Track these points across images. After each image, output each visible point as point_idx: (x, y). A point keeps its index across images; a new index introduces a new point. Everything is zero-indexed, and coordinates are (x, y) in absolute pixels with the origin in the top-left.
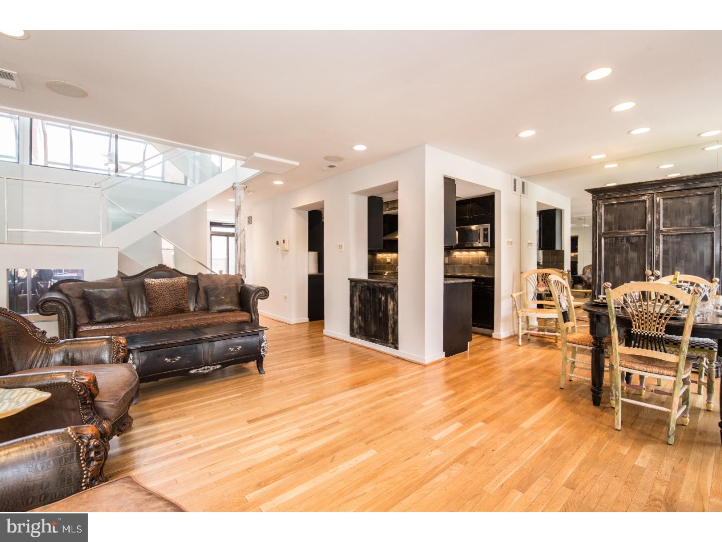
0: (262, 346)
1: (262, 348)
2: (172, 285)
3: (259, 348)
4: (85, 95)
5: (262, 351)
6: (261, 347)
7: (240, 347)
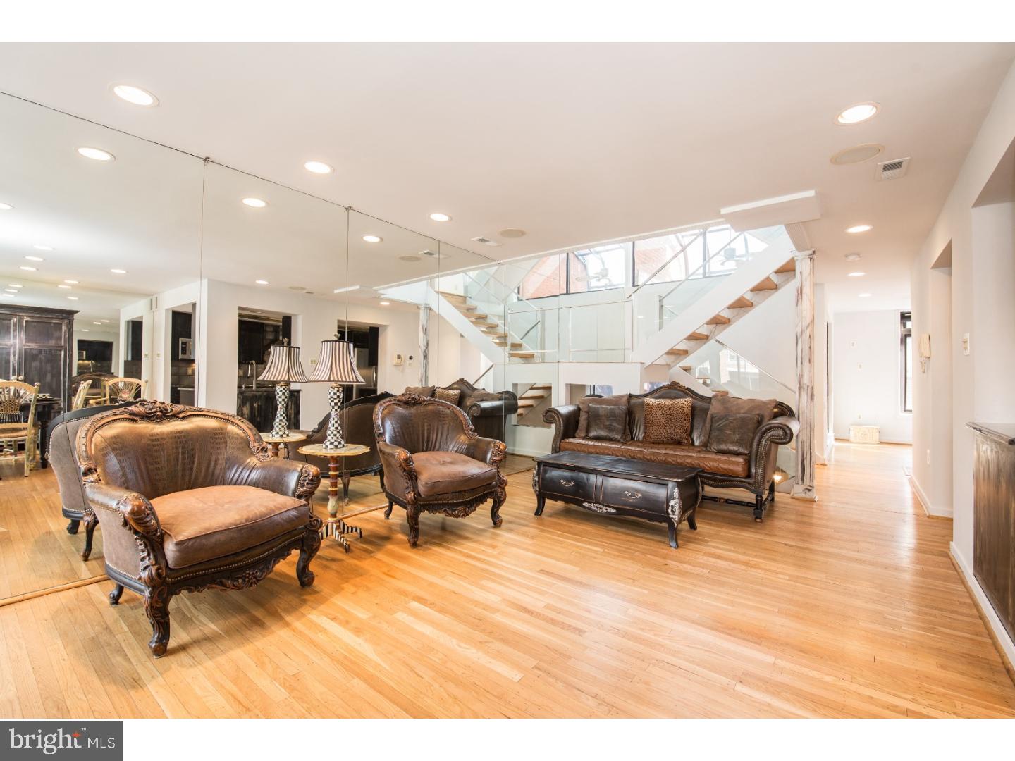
0: (670, 504)
1: (670, 508)
2: (670, 408)
3: (665, 506)
4: (523, 233)
5: (670, 511)
6: (668, 506)
7: (639, 495)
